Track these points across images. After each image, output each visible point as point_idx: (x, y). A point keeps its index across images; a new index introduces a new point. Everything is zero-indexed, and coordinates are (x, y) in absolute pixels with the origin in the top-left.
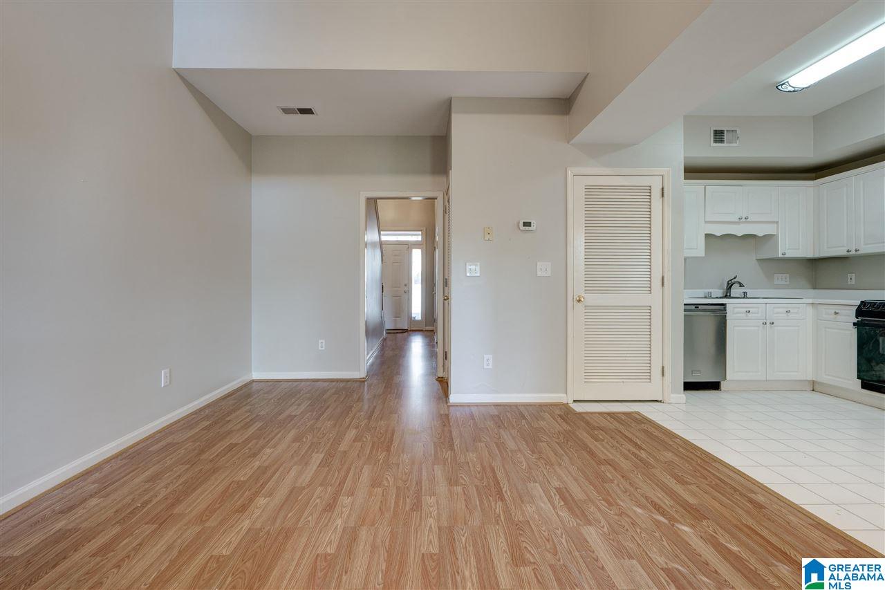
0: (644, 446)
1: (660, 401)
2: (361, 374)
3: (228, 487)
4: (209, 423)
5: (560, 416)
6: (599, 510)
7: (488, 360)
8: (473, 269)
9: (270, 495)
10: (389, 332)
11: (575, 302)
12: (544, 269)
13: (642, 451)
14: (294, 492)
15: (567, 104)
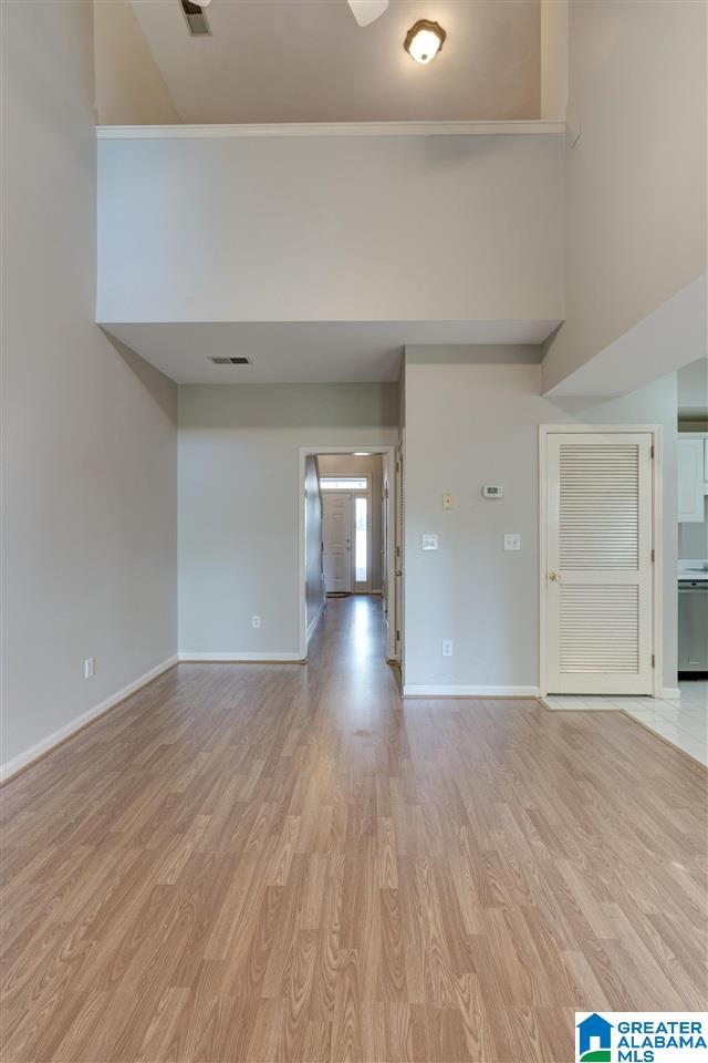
0: (629, 757)
1: (650, 696)
2: (301, 655)
3: (165, 803)
4: (136, 717)
5: (531, 714)
6: (577, 839)
7: (447, 646)
8: (431, 543)
9: (210, 812)
10: (332, 595)
11: (549, 581)
12: (512, 542)
13: (627, 764)
14: (236, 808)
15: (535, 352)
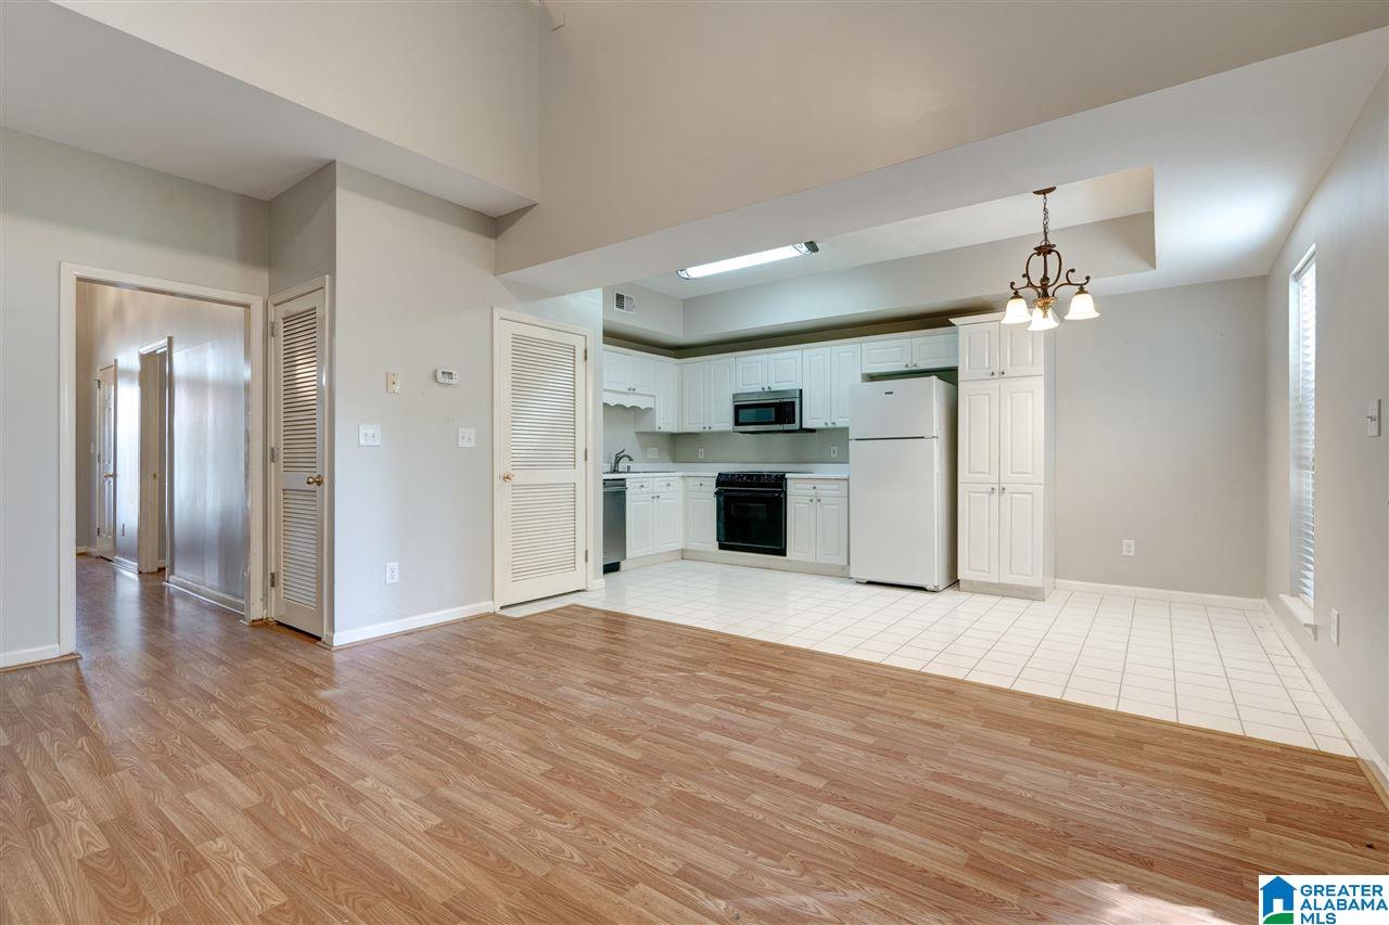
1: (583, 590)
6: (639, 685)
7: (391, 570)
8: (370, 434)
11: (503, 481)
12: (466, 438)
15: (493, 224)
